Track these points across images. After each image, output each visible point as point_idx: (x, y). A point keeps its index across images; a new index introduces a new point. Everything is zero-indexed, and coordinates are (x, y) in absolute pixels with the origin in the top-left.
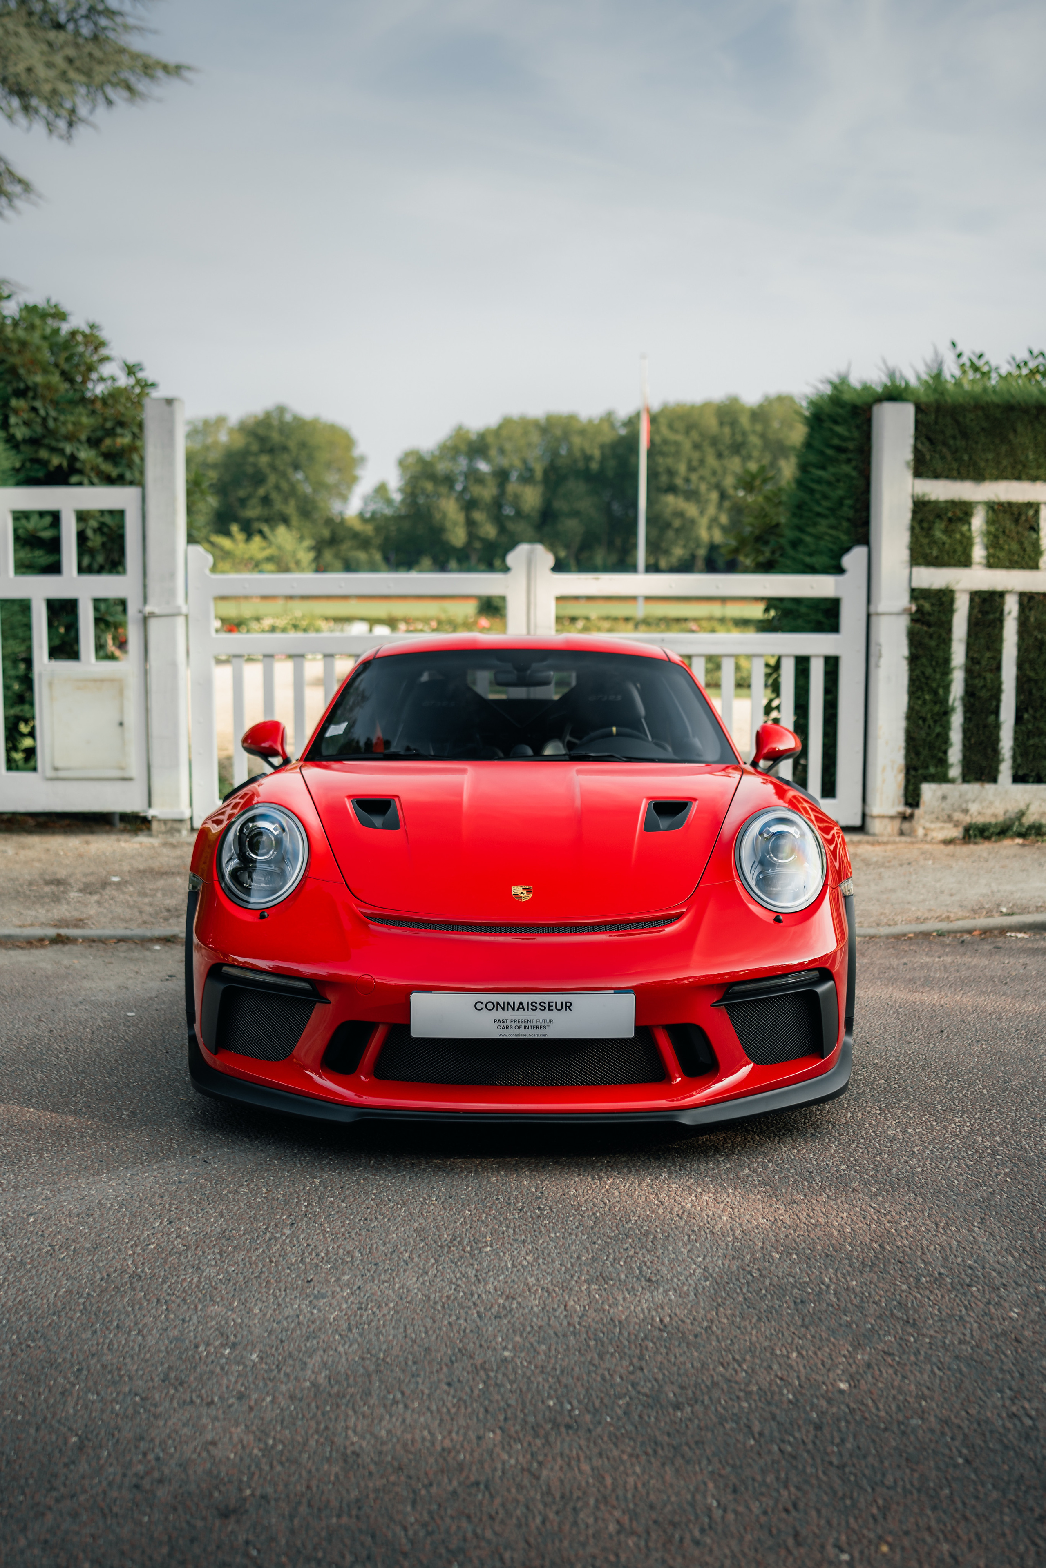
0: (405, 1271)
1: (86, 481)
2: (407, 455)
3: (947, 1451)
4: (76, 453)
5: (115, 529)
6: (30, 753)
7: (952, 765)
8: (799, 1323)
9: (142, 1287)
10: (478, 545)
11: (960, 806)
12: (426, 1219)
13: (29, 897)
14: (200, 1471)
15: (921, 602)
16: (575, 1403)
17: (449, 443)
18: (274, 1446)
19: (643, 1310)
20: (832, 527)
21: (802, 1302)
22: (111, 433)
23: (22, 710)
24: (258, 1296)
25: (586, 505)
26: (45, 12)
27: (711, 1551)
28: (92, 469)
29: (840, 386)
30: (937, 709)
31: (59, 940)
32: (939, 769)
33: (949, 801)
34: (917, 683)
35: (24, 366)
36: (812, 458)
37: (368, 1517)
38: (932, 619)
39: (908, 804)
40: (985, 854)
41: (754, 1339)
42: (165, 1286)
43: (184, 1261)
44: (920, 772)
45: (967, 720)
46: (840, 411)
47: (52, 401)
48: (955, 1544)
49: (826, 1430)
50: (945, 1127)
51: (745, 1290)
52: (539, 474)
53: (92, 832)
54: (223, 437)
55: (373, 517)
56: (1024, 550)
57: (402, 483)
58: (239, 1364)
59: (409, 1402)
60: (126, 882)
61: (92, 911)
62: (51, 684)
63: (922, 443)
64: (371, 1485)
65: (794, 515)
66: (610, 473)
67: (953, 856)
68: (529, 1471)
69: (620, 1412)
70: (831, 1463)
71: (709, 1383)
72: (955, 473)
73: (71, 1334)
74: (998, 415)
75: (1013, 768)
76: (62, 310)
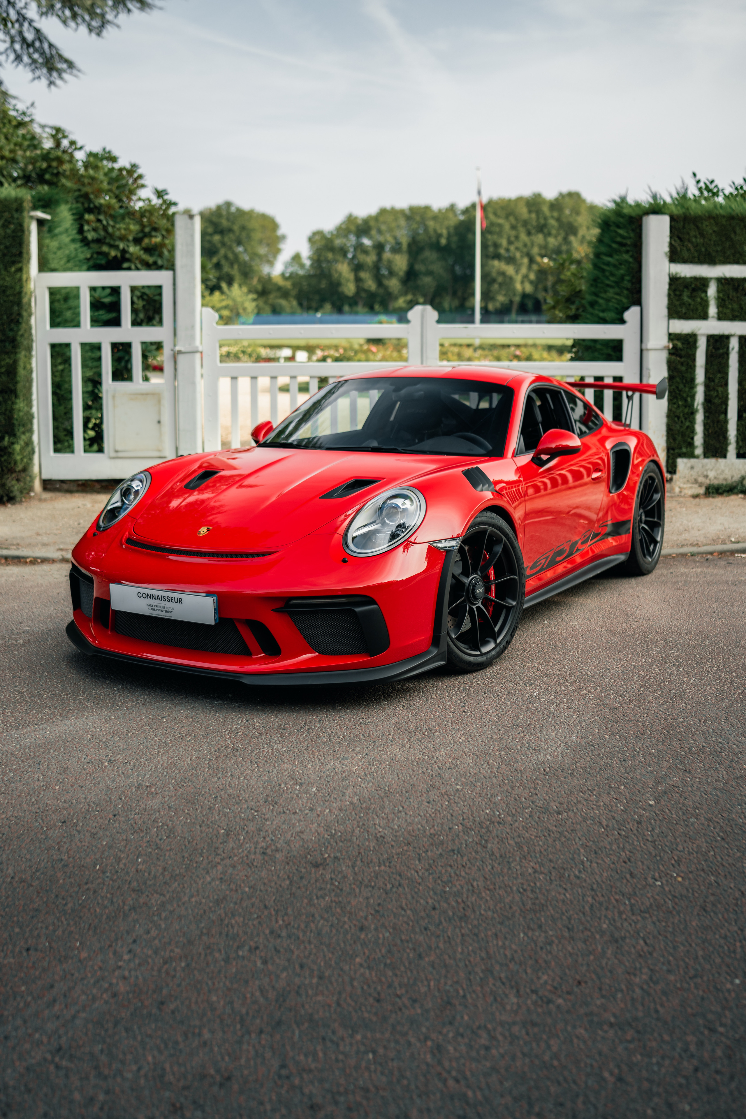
0: (392, 745)
1: (133, 267)
2: (315, 234)
3: (712, 834)
4: (126, 248)
5: (151, 296)
7: (697, 447)
8: (623, 771)
9: (240, 755)
10: (363, 295)
11: (703, 473)
12: (398, 718)
14: (297, 845)
15: (676, 342)
16: (501, 811)
17: (344, 226)
18: (336, 834)
19: (533, 765)
20: (617, 294)
21: (624, 760)
22: (149, 235)
23: (91, 414)
24: (309, 759)
25: (438, 267)
27: (585, 881)
28: (138, 259)
29: (621, 203)
30: (686, 410)
32: (689, 449)
33: (696, 470)
34: (674, 394)
35: (93, 193)
36: (603, 249)
37: (396, 866)
38: (683, 353)
39: (668, 472)
40: (719, 504)
41: (598, 779)
44: (676, 451)
45: (706, 417)
46: (621, 220)
47: (110, 215)
48: (717, 877)
49: (643, 824)
50: (702, 668)
51: (590, 754)
52: (405, 246)
55: (291, 276)
56: (742, 308)
57: (311, 253)
58: (306, 793)
59: (407, 811)
62: (114, 397)
63: (675, 241)
64: (394, 851)
65: (592, 285)
66: (454, 246)
67: (699, 505)
68: (480, 844)
69: (527, 816)
70: (648, 840)
71: (575, 801)
72: (696, 259)
73: (205, 779)
74: (724, 223)
75: (737, 448)
76: (114, 155)
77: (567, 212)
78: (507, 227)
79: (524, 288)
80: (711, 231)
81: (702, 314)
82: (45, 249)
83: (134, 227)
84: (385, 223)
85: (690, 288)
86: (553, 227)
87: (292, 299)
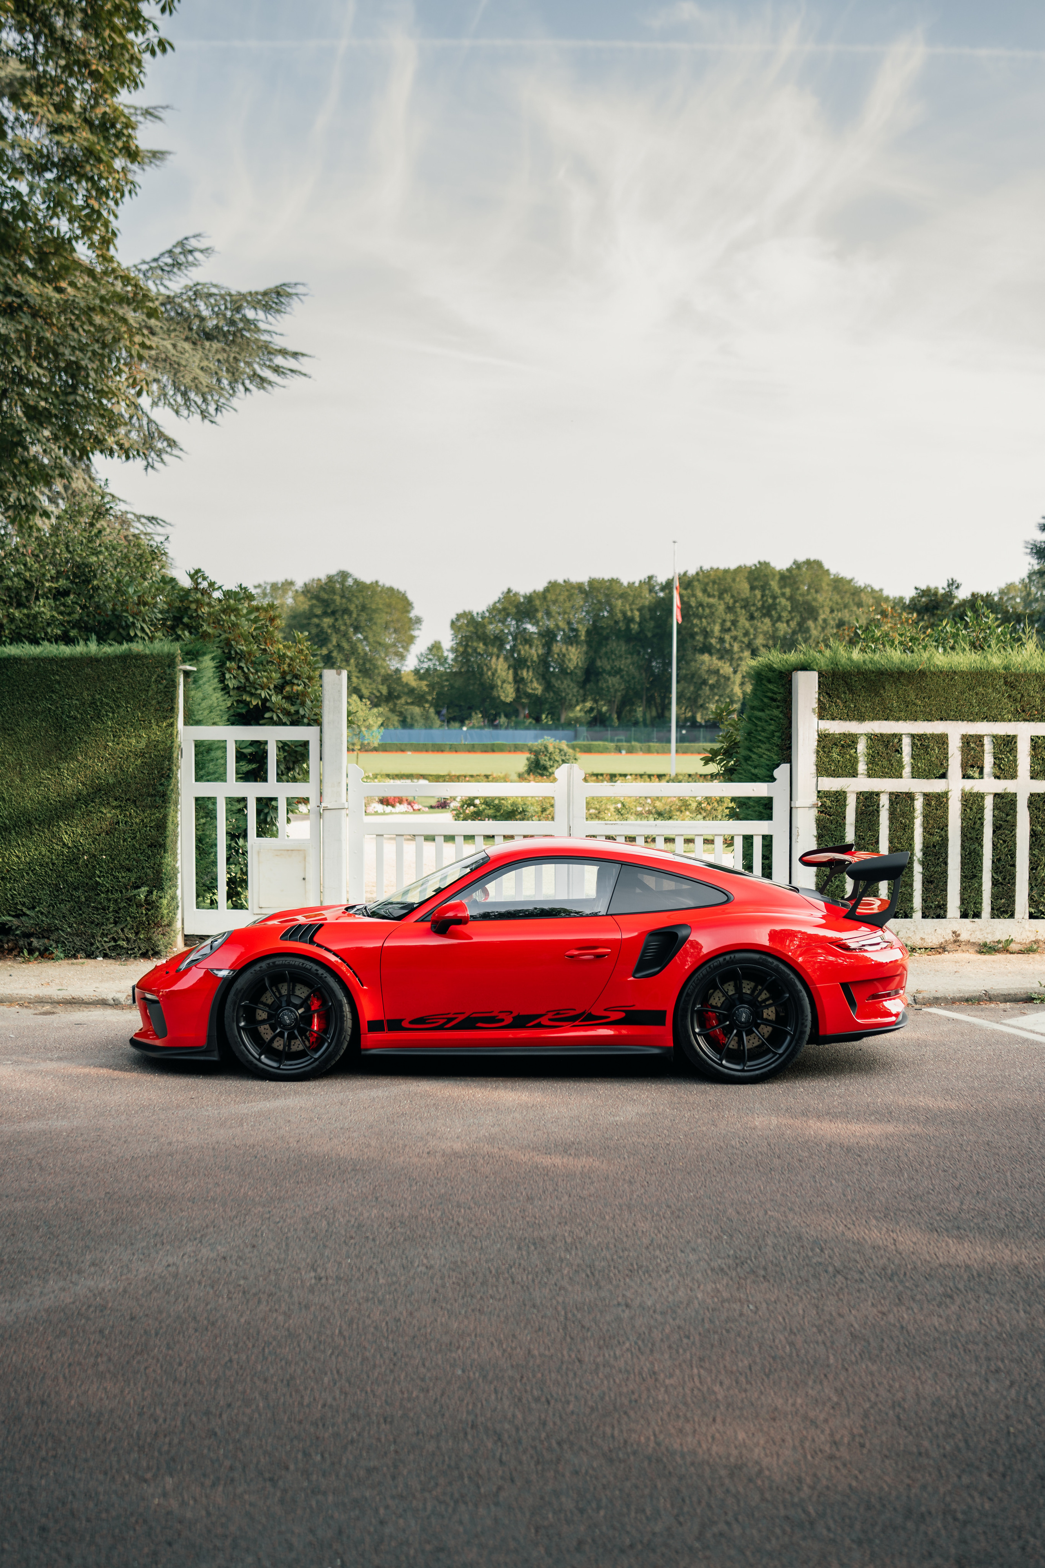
1: (274, 716)
2: (459, 617)
4: (268, 696)
10: (526, 701)
15: (825, 800)
17: (499, 606)
20: (768, 750)
22: (290, 683)
28: (279, 708)
35: (233, 639)
36: (756, 703)
38: (832, 810)
46: (773, 676)
47: (252, 662)
52: (583, 634)
54: (290, 600)
55: (427, 674)
56: (892, 765)
57: (455, 642)
63: (824, 697)
65: (746, 739)
66: (648, 633)
72: (845, 716)
74: (873, 678)
77: (804, 588)
78: (721, 608)
80: (860, 687)
81: (851, 772)
82: (190, 701)
83: (275, 675)
84: (555, 601)
85: (839, 745)
86: (784, 608)
87: (428, 706)
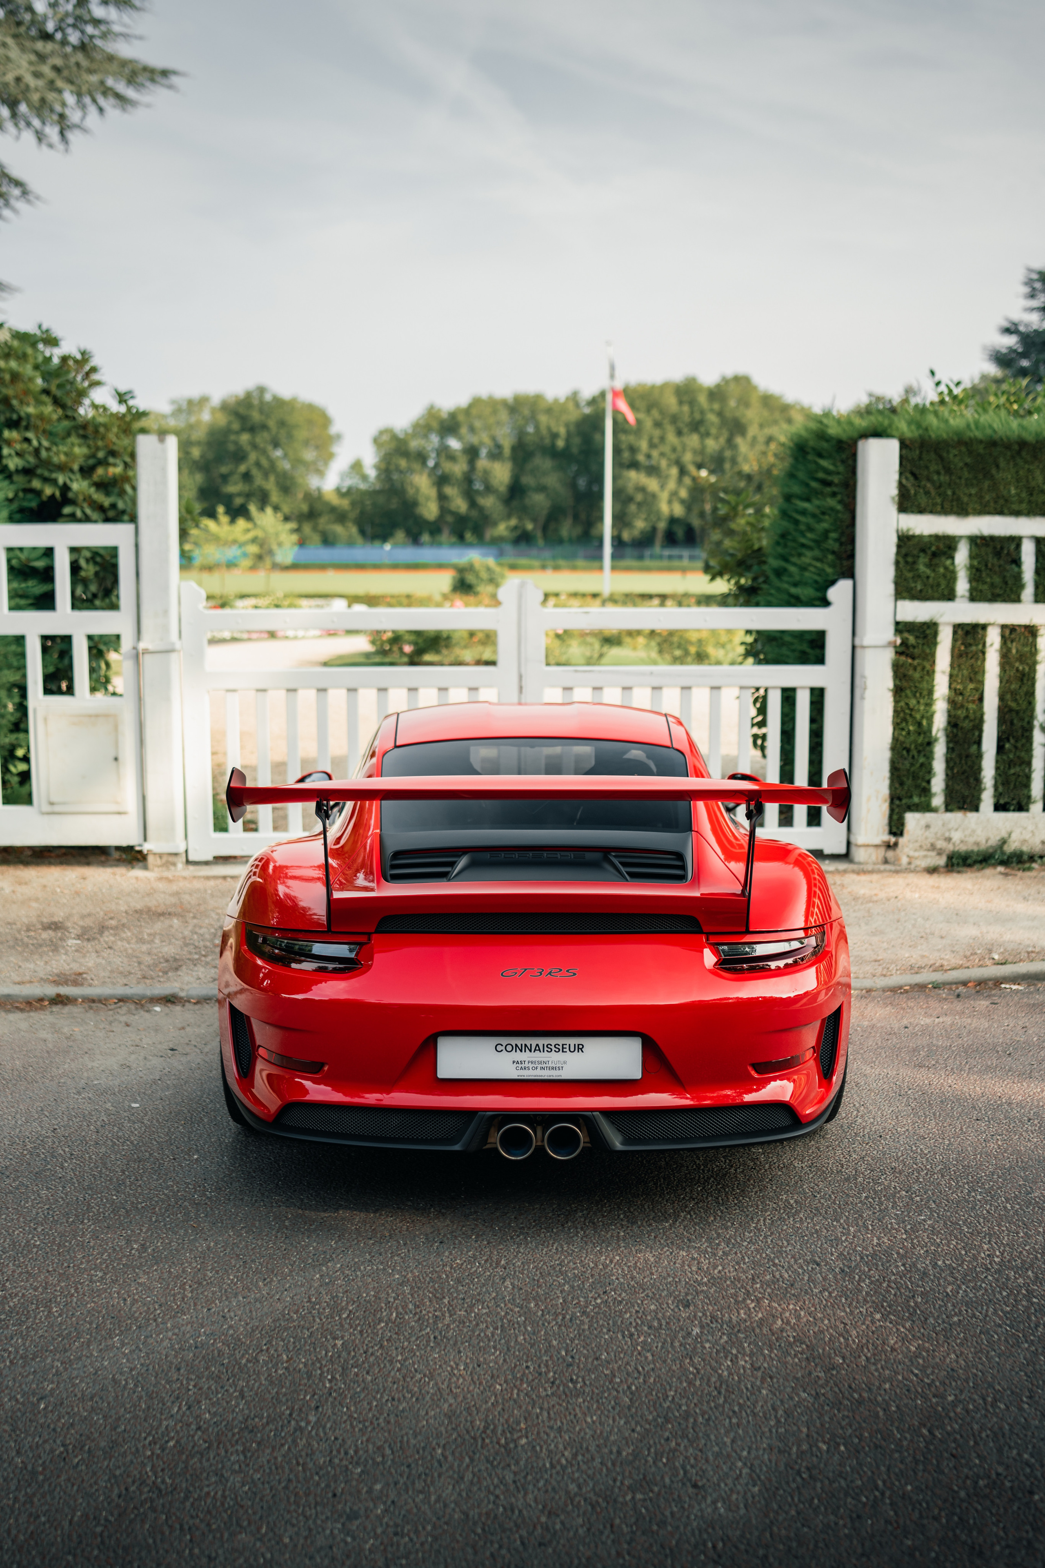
0: (440, 1476)
1: (79, 512)
2: (381, 433)
4: (68, 482)
5: (108, 558)
6: (25, 777)
7: (935, 794)
9: (163, 1506)
10: (449, 519)
11: (943, 835)
13: (27, 945)
15: (906, 635)
17: (421, 422)
19: (693, 1530)
20: (817, 559)
21: (859, 1517)
22: (103, 463)
23: (17, 739)
24: (287, 1517)
25: (553, 480)
26: (33, 22)
28: (85, 499)
29: (824, 418)
30: (920, 739)
31: (59, 1000)
32: (923, 799)
33: (933, 830)
34: (902, 715)
35: (16, 397)
36: (796, 489)
39: (892, 833)
40: (969, 883)
42: (188, 1504)
43: (206, 1464)
44: (904, 801)
45: (950, 750)
46: (825, 445)
47: (44, 431)
51: (796, 1499)
52: (507, 451)
53: (88, 864)
54: (206, 417)
55: (349, 492)
56: (1006, 583)
57: (378, 460)
60: (123, 925)
61: (90, 962)
62: (45, 720)
63: (907, 479)
66: (575, 450)
67: (938, 887)
72: (939, 508)
74: (981, 451)
75: (995, 796)
76: (54, 336)
77: (732, 403)
79: (672, 510)
80: (961, 464)
81: (946, 593)
83: (80, 451)
84: (479, 417)
85: (929, 552)
86: (712, 424)
87: (350, 525)
